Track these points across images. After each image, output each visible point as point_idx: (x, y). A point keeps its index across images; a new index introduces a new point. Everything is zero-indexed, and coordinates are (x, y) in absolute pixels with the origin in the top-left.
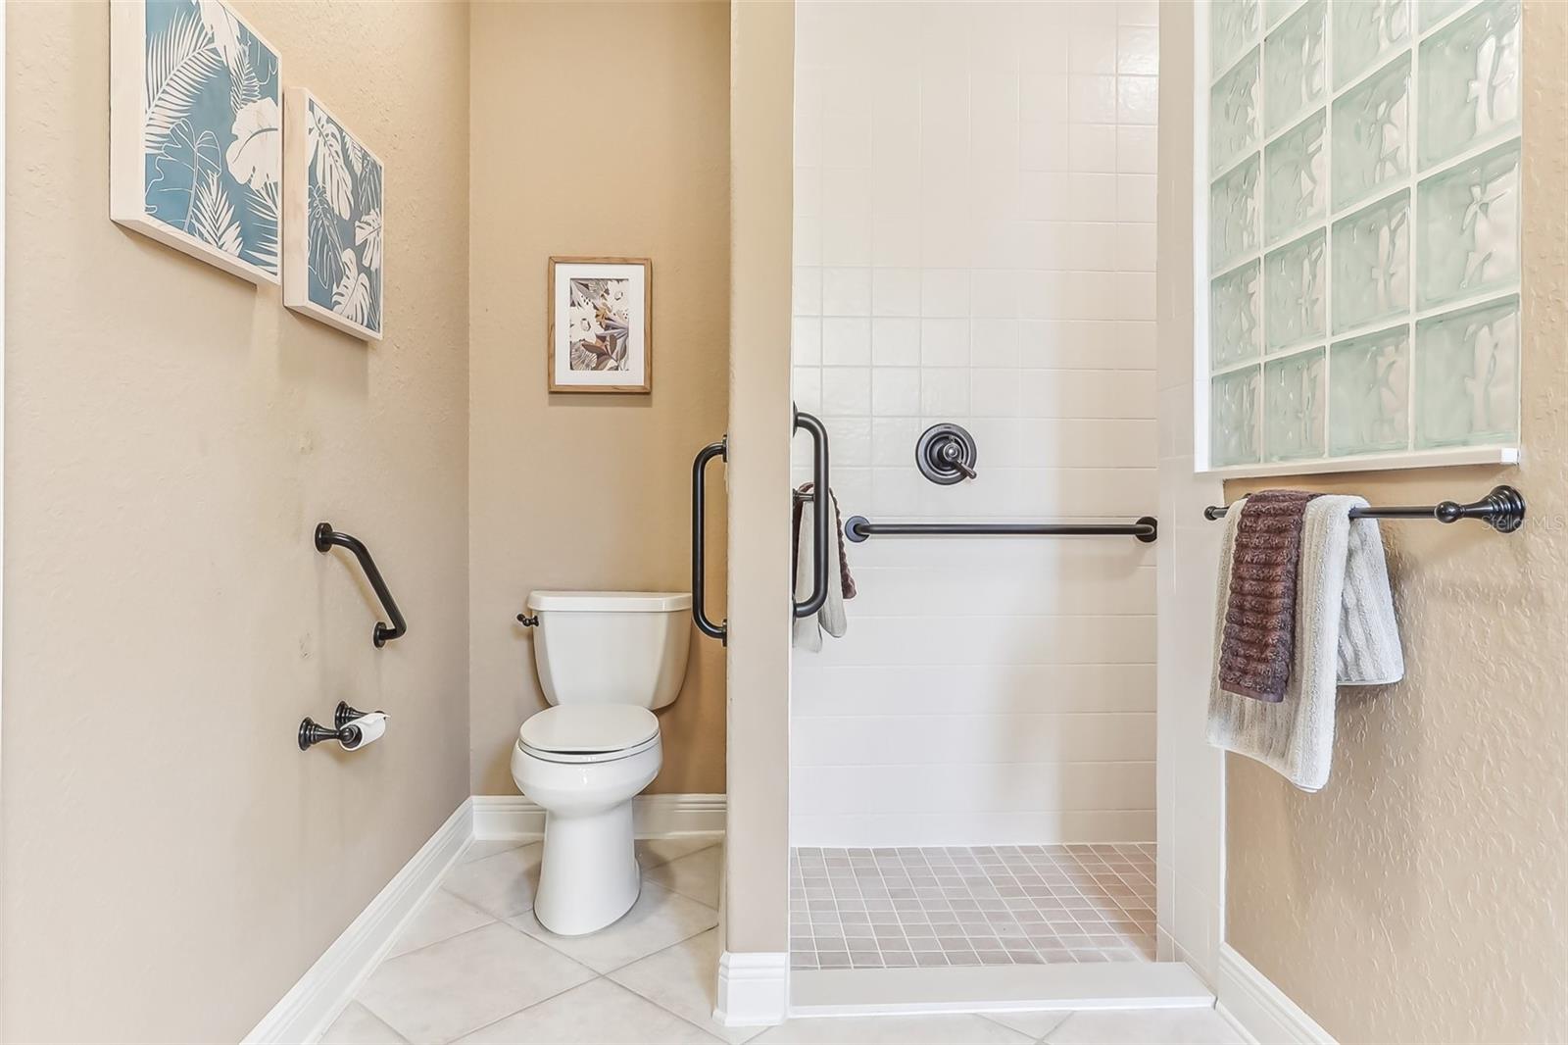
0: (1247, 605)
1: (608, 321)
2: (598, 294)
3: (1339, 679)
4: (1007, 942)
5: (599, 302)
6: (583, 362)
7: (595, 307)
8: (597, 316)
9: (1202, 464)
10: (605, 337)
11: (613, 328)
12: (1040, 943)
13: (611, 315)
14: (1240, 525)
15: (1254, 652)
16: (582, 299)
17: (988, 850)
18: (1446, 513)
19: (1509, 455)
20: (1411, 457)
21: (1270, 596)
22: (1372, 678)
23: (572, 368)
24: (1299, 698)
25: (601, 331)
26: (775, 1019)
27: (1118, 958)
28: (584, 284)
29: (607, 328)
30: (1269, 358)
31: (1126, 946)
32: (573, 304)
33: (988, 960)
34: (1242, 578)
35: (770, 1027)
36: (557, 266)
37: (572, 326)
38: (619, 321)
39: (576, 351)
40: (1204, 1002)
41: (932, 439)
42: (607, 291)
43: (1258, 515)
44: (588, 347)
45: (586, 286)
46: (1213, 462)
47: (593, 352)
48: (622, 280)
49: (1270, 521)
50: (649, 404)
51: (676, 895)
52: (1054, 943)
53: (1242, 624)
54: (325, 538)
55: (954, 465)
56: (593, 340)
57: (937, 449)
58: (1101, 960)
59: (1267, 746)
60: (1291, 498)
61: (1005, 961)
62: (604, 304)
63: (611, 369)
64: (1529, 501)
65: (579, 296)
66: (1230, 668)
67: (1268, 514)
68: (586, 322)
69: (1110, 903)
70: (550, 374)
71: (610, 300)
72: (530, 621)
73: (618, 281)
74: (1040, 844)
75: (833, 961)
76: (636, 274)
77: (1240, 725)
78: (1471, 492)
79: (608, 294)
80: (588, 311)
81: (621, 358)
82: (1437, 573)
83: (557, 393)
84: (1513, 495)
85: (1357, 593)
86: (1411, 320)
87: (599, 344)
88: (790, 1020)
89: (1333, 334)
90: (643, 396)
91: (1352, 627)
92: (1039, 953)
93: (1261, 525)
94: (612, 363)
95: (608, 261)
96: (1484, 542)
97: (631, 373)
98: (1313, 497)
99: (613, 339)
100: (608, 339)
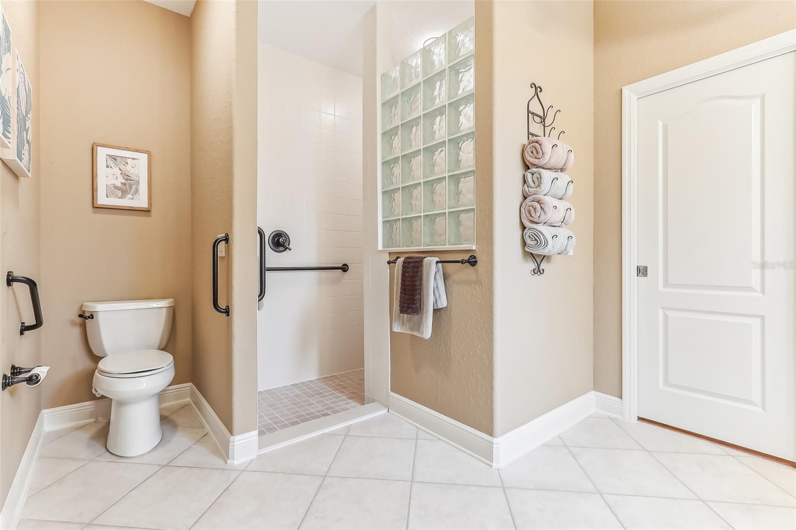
0: (407, 289)
1: (127, 177)
2: (121, 163)
3: (434, 307)
4: (317, 411)
5: (122, 168)
6: (113, 194)
7: (120, 169)
8: (121, 174)
9: (380, 247)
10: (126, 184)
11: (131, 180)
12: (327, 409)
13: (130, 175)
14: (403, 266)
15: (410, 302)
16: (113, 165)
17: (297, 384)
18: (462, 262)
19: (474, 248)
20: (447, 247)
21: (415, 286)
22: (440, 306)
23: (107, 197)
24: (423, 314)
25: (124, 181)
26: (254, 456)
27: (353, 407)
28: (114, 158)
29: (127, 180)
30: (403, 217)
31: (353, 403)
32: (107, 167)
33: (314, 418)
34: (404, 281)
35: (252, 460)
36: (98, 147)
37: (107, 177)
38: (133, 177)
39: (110, 189)
40: (385, 411)
41: (275, 235)
42: (127, 163)
43: (409, 263)
44: (116, 188)
45: (116, 160)
46: (384, 246)
47: (119, 190)
48: (135, 159)
49: (413, 264)
50: (150, 216)
51: (180, 428)
52: (332, 408)
53: (405, 294)
54: (11, 280)
55: (283, 245)
56: (119, 185)
57: (276, 239)
58: (348, 409)
59: (412, 329)
60: (417, 258)
61: (318, 417)
62: (125, 169)
63: (129, 199)
64: (478, 259)
65: (111, 163)
66: (403, 307)
67: (412, 262)
68: (115, 176)
69: (343, 392)
70: (94, 198)
71: (129, 167)
72: (85, 317)
73: (133, 159)
74: (313, 379)
75: (271, 430)
76: (143, 158)
77: (403, 324)
78: (466, 257)
79: (127, 164)
80: (116, 170)
81: (135, 194)
82: (456, 277)
83: (96, 208)
84: (475, 257)
85: (437, 284)
86: (447, 211)
87: (123, 187)
88: (259, 455)
89: (424, 212)
90: (147, 212)
91: (435, 293)
92: (328, 412)
93: (410, 265)
94: (130, 196)
95: (128, 149)
96: (468, 269)
97: (141, 201)
98: (425, 258)
99: (131, 186)
100: (128, 185)
